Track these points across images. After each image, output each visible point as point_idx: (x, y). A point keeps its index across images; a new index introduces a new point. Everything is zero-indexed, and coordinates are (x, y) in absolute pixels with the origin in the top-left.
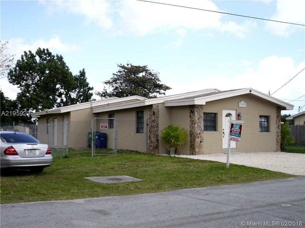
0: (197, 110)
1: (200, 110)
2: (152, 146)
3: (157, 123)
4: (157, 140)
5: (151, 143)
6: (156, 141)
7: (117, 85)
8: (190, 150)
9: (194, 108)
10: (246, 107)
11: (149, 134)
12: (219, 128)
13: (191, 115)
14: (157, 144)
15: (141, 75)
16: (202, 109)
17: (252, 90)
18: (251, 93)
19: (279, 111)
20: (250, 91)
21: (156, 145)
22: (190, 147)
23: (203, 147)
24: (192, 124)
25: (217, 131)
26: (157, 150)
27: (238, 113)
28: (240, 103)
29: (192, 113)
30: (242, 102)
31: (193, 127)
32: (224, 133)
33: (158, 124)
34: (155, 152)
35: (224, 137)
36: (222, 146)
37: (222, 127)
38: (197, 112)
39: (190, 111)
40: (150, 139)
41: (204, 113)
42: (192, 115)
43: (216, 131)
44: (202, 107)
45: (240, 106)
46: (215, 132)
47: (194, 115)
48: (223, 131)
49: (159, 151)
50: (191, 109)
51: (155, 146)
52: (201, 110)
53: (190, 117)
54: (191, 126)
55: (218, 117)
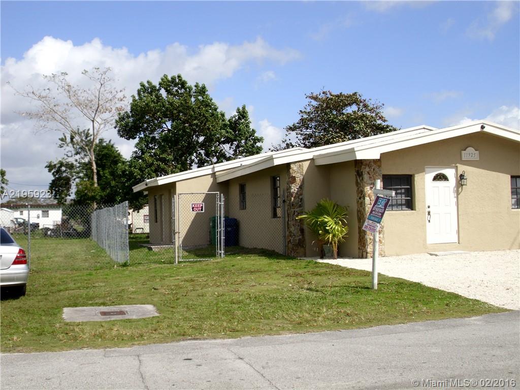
0: (367, 169)
1: (374, 170)
2: (292, 241)
3: (301, 197)
4: (302, 231)
5: (290, 236)
6: (299, 233)
7: (309, 131)
8: (359, 248)
9: (361, 166)
10: (478, 159)
11: (287, 220)
12: (418, 203)
13: (357, 180)
14: (301, 237)
15: (350, 110)
16: (380, 166)
17: (485, 125)
18: (485, 130)
20: (483, 127)
21: (299, 239)
22: (359, 242)
23: (383, 241)
24: (360, 198)
25: (415, 210)
26: (302, 249)
27: (460, 173)
28: (463, 152)
29: (359, 177)
30: (470, 150)
31: (361, 203)
32: (429, 213)
33: (301, 199)
34: (297, 252)
35: (429, 221)
36: (425, 240)
37: (424, 202)
38: (368, 173)
39: (356, 173)
40: (288, 228)
41: (383, 175)
42: (359, 181)
43: (412, 210)
44: (379, 163)
45: (463, 159)
46: (410, 212)
47: (362, 179)
48: (428, 210)
49: (305, 250)
50: (357, 169)
51: (298, 241)
52: (377, 169)
53: (357, 184)
54: (358, 202)
55: (415, 183)
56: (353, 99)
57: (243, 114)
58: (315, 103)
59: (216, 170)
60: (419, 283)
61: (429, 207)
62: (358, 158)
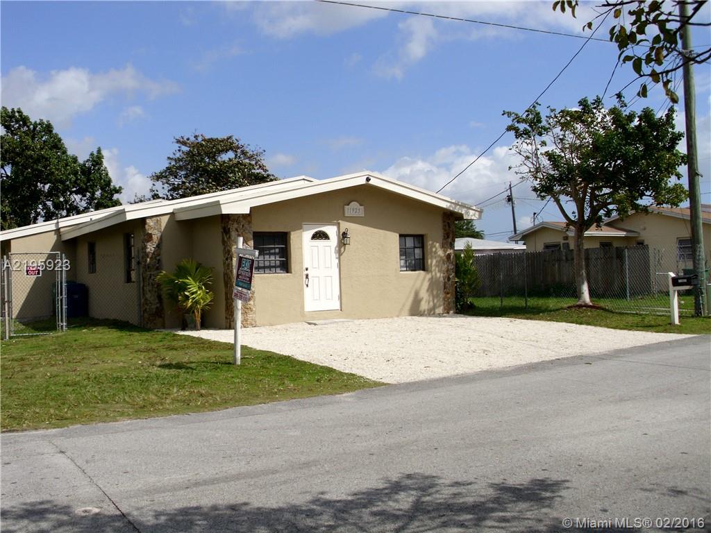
0: (236, 225)
1: (243, 226)
2: (148, 310)
3: (158, 258)
4: (159, 297)
5: (146, 304)
6: (157, 301)
8: (226, 318)
9: (228, 223)
10: (363, 215)
11: (142, 285)
12: (294, 265)
13: (223, 238)
14: (158, 305)
16: (250, 222)
17: (370, 177)
18: (370, 182)
19: (448, 223)
20: (368, 180)
21: (157, 308)
22: (226, 311)
23: (254, 309)
24: (227, 259)
25: (291, 273)
26: (161, 319)
27: (342, 230)
28: (347, 207)
29: (226, 235)
30: (354, 205)
31: (228, 265)
32: (307, 276)
33: (159, 260)
34: (155, 324)
35: (307, 285)
36: (302, 307)
37: (302, 263)
38: (237, 230)
39: (222, 230)
40: (144, 294)
41: (254, 233)
42: (226, 239)
43: (288, 272)
44: (249, 218)
45: (346, 215)
46: (285, 275)
47: (230, 237)
48: (306, 272)
49: (164, 320)
50: (223, 225)
51: (154, 310)
52: (246, 226)
53: (224, 242)
54: (224, 263)
55: (291, 242)
56: (228, 145)
57: (97, 160)
58: (185, 149)
59: (61, 225)
60: (289, 357)
61: (307, 269)
62: (223, 213)
